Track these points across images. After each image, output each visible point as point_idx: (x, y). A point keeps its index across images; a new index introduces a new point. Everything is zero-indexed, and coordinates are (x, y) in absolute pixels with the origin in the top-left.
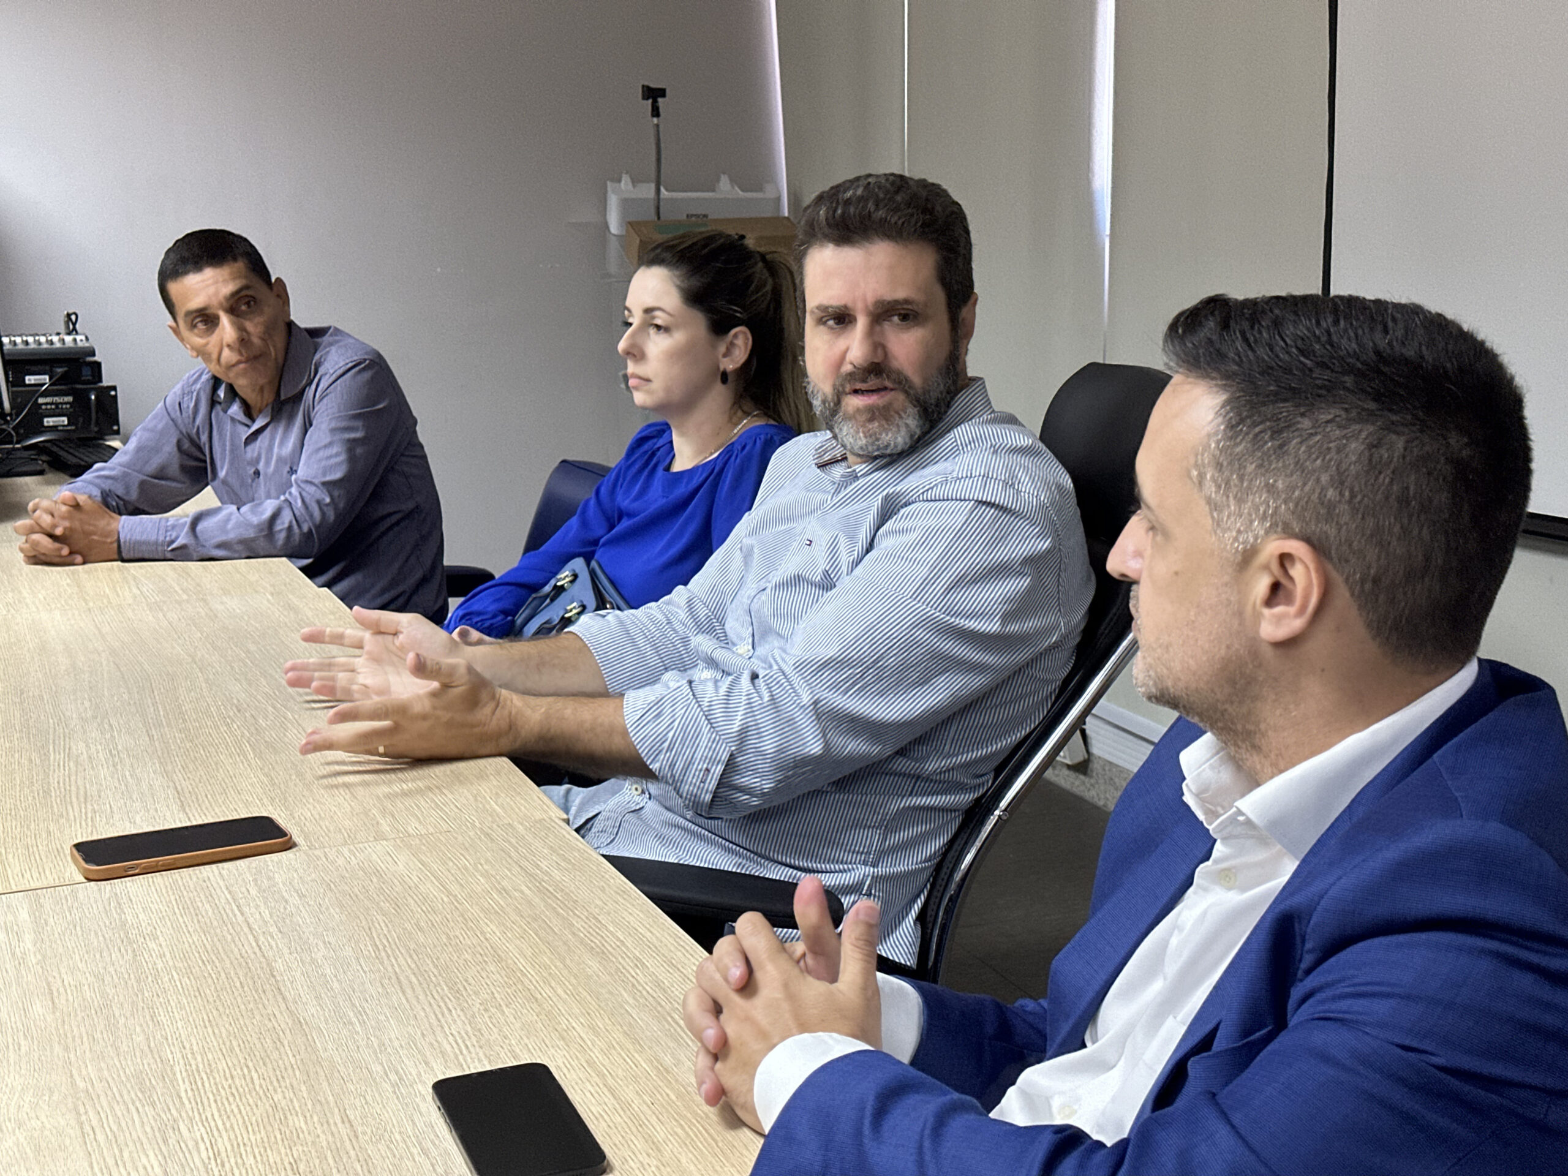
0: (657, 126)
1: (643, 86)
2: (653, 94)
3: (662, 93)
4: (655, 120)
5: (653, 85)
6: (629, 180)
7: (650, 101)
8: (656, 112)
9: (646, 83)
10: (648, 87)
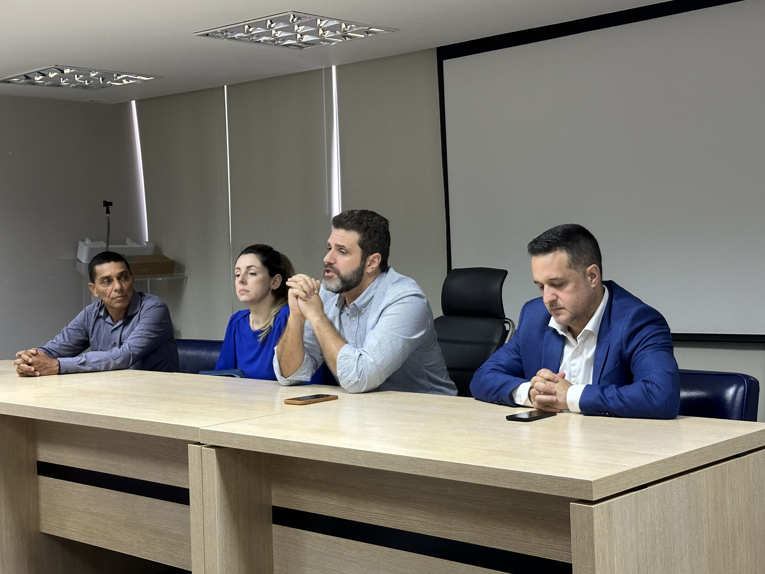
0: (109, 217)
1: (104, 201)
2: (107, 204)
3: (111, 204)
4: (108, 215)
5: (108, 201)
6: (89, 241)
7: (105, 208)
8: (108, 212)
9: (105, 200)
10: (106, 201)
